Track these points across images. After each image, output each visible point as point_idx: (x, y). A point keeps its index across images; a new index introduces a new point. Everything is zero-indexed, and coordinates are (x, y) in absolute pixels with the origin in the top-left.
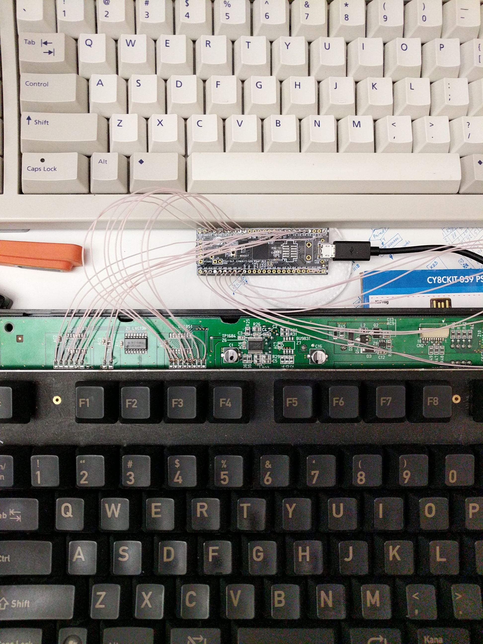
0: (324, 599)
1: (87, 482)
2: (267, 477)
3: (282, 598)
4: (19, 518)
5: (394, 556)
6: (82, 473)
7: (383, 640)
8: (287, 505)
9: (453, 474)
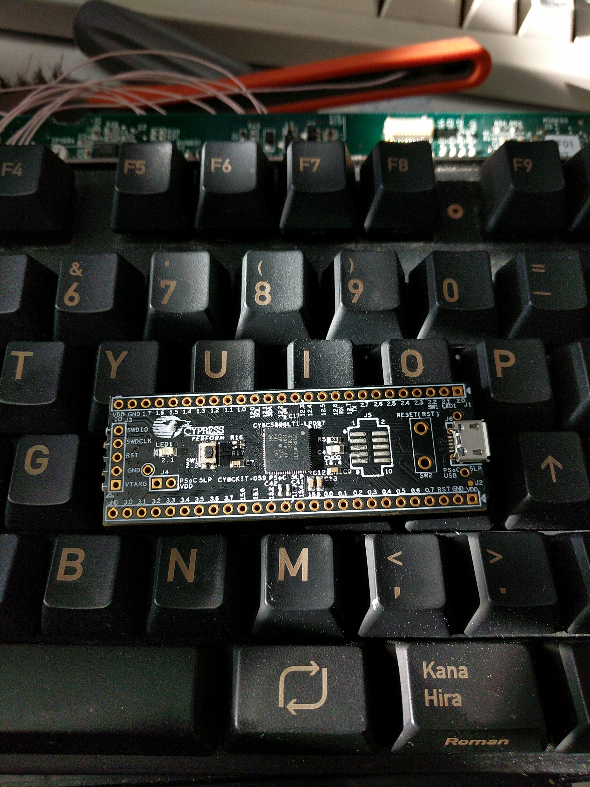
0: (177, 565)
2: (71, 292)
3: (77, 564)
7: (320, 673)
8: (109, 354)
9: (450, 286)
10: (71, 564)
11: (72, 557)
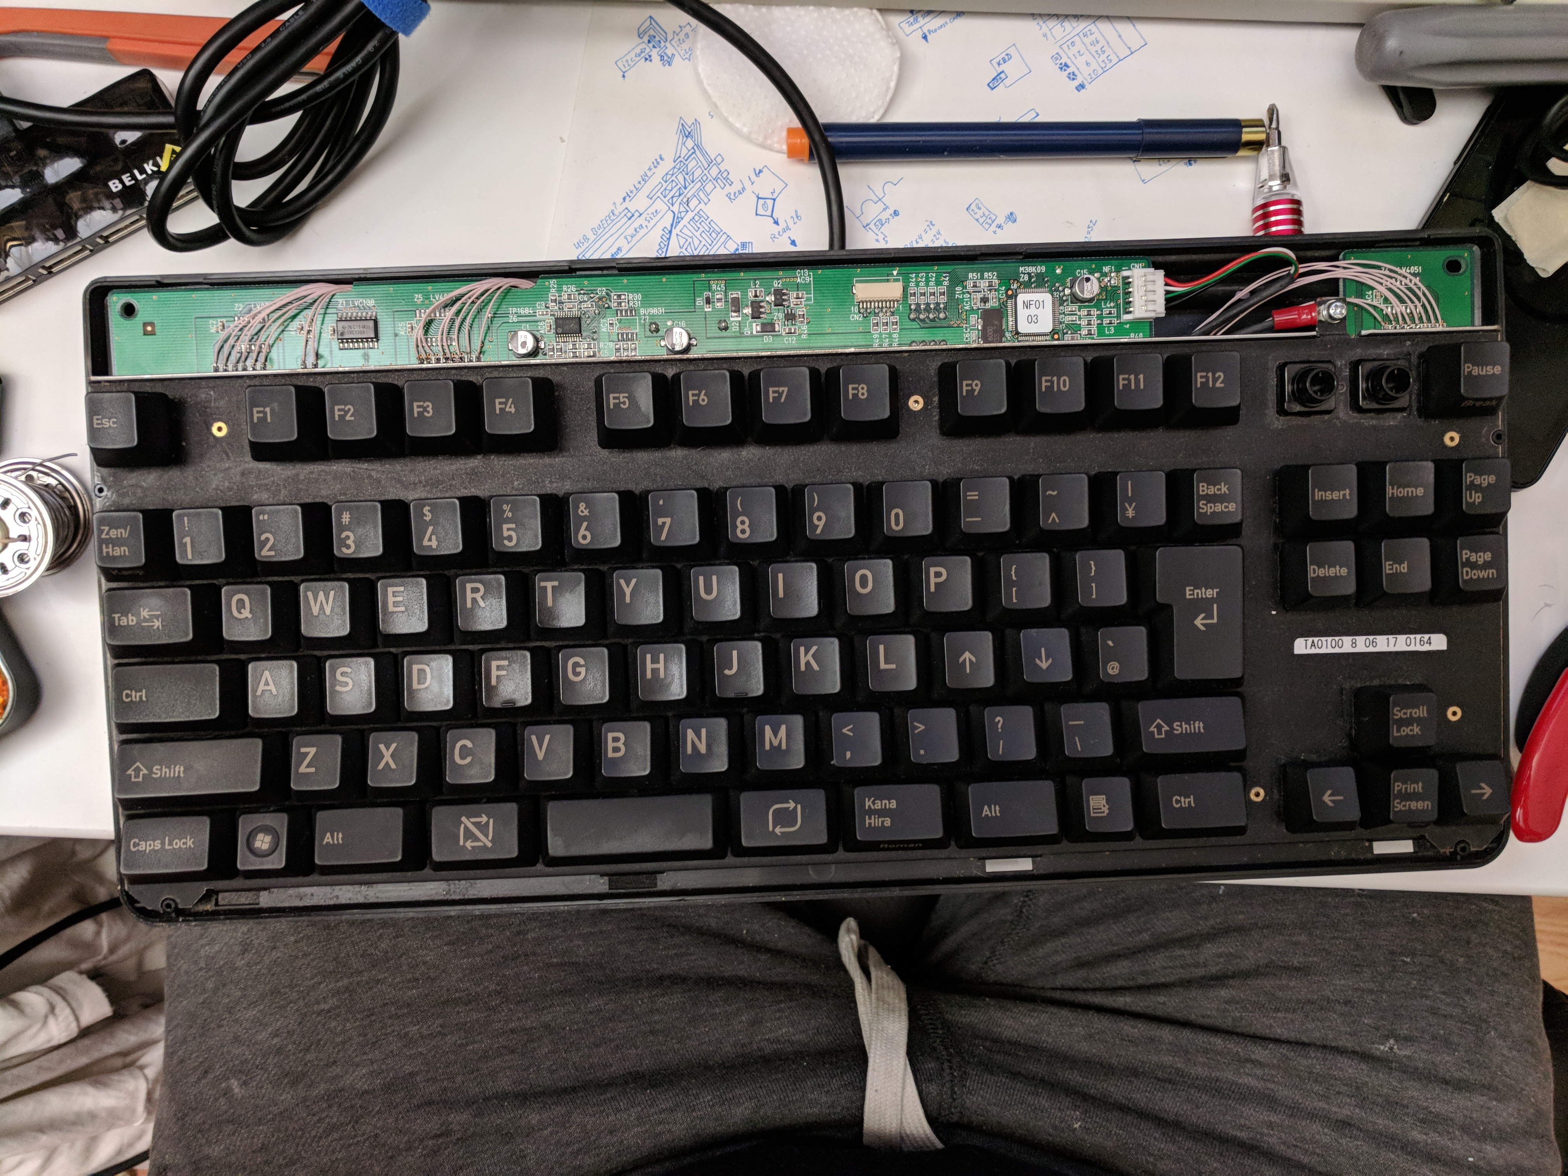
0: (693, 742)
1: (273, 553)
2: (582, 531)
3: (620, 744)
4: (157, 624)
5: (808, 664)
6: (263, 537)
7: (795, 808)
8: (622, 582)
9: (897, 515)
10: (616, 744)
11: (616, 740)
